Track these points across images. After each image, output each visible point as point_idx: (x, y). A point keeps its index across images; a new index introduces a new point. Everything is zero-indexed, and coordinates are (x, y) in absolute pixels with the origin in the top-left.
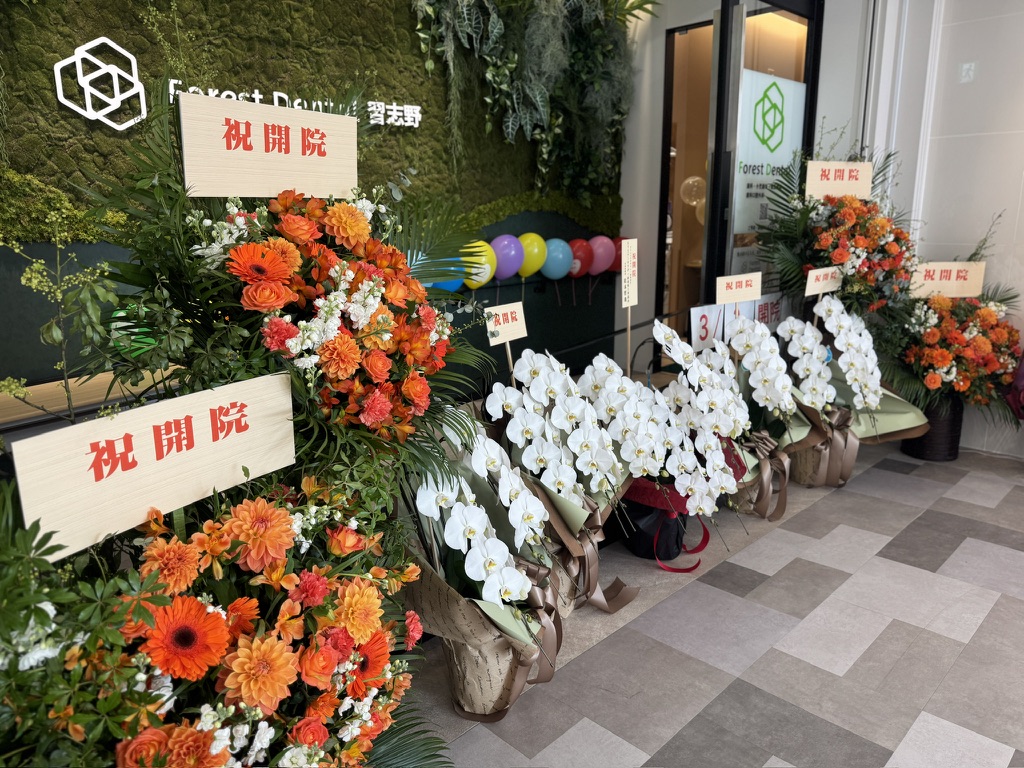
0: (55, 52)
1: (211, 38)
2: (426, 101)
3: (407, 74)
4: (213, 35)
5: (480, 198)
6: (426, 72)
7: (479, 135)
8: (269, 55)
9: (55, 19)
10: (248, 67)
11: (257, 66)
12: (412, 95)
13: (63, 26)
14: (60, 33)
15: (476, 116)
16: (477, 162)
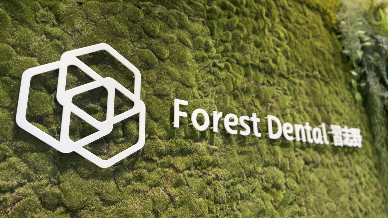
0: (32, 55)
1: (216, 61)
4: (218, 58)
8: (261, 82)
9: (43, 16)
10: (246, 91)
11: (252, 90)
13: (54, 25)
14: (47, 34)
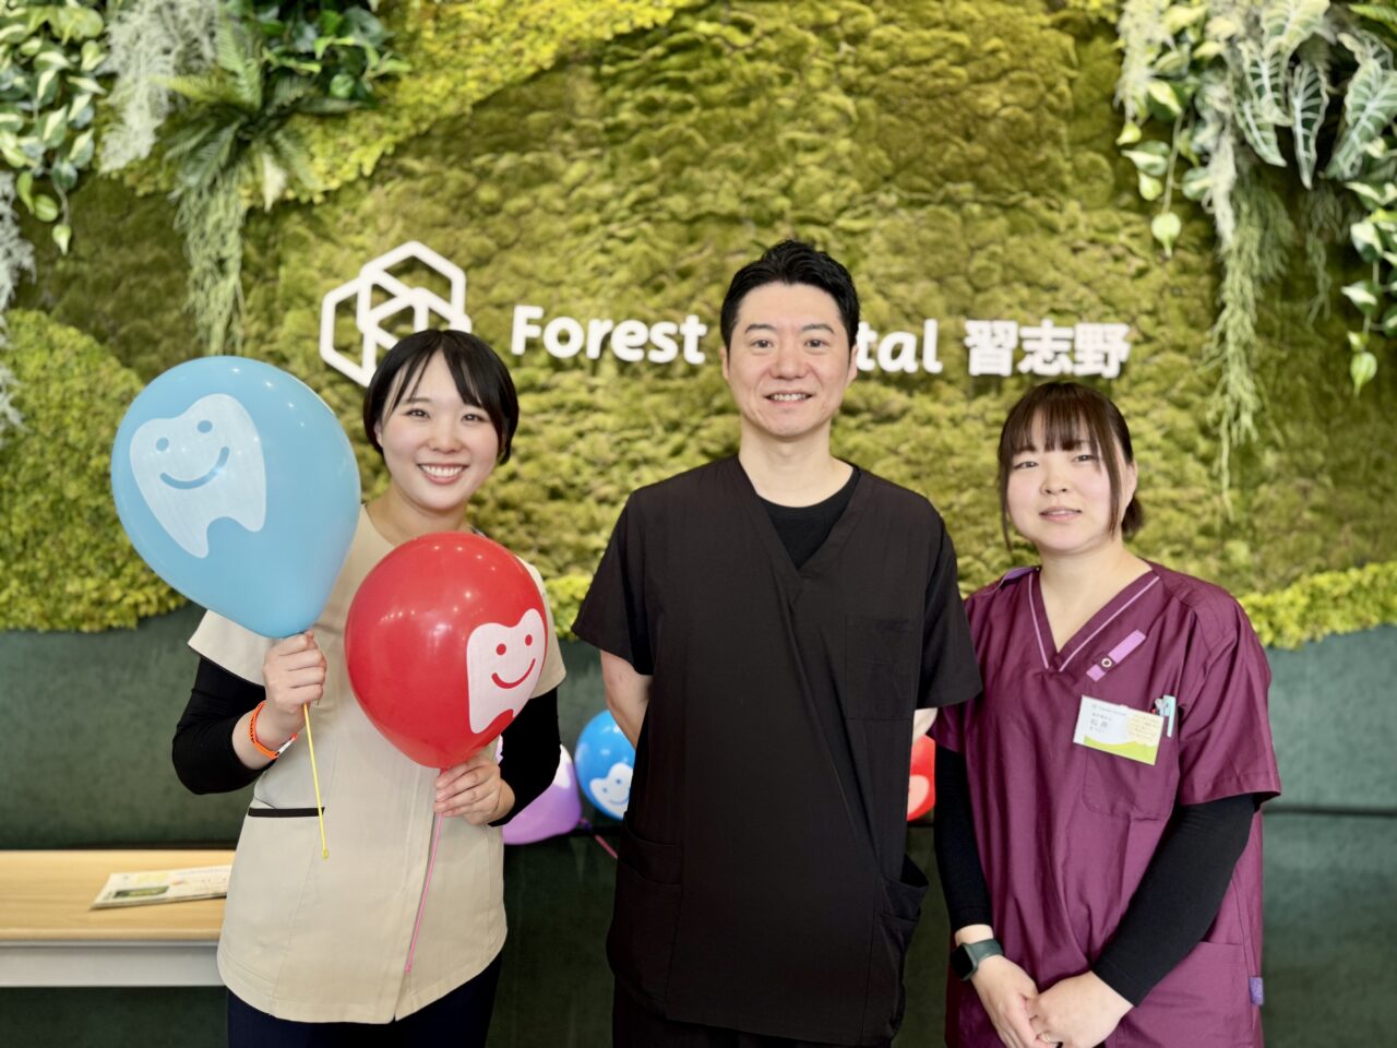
2: (1152, 313)
3: (1096, 252)
4: (620, 220)
5: (1323, 553)
6: (1157, 245)
7: (1327, 387)
12: (1105, 301)
15: (1322, 341)
16: (1319, 458)
